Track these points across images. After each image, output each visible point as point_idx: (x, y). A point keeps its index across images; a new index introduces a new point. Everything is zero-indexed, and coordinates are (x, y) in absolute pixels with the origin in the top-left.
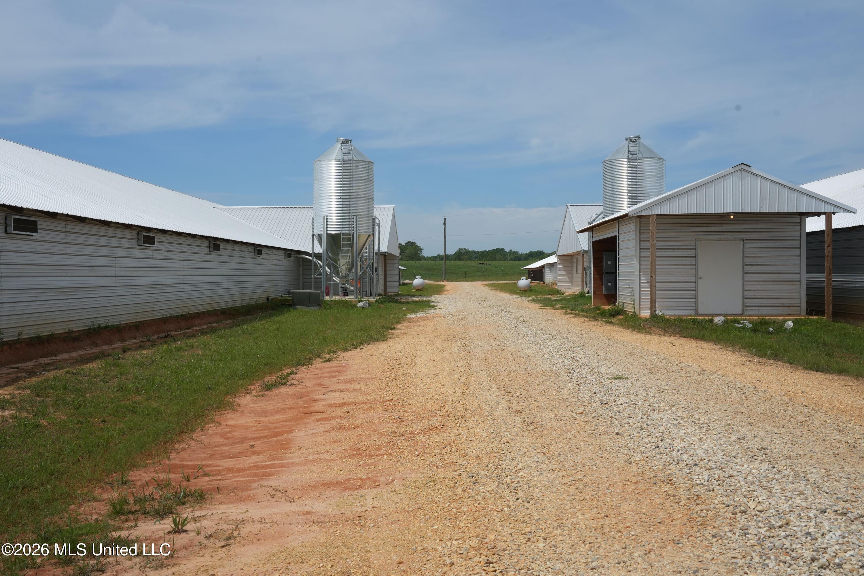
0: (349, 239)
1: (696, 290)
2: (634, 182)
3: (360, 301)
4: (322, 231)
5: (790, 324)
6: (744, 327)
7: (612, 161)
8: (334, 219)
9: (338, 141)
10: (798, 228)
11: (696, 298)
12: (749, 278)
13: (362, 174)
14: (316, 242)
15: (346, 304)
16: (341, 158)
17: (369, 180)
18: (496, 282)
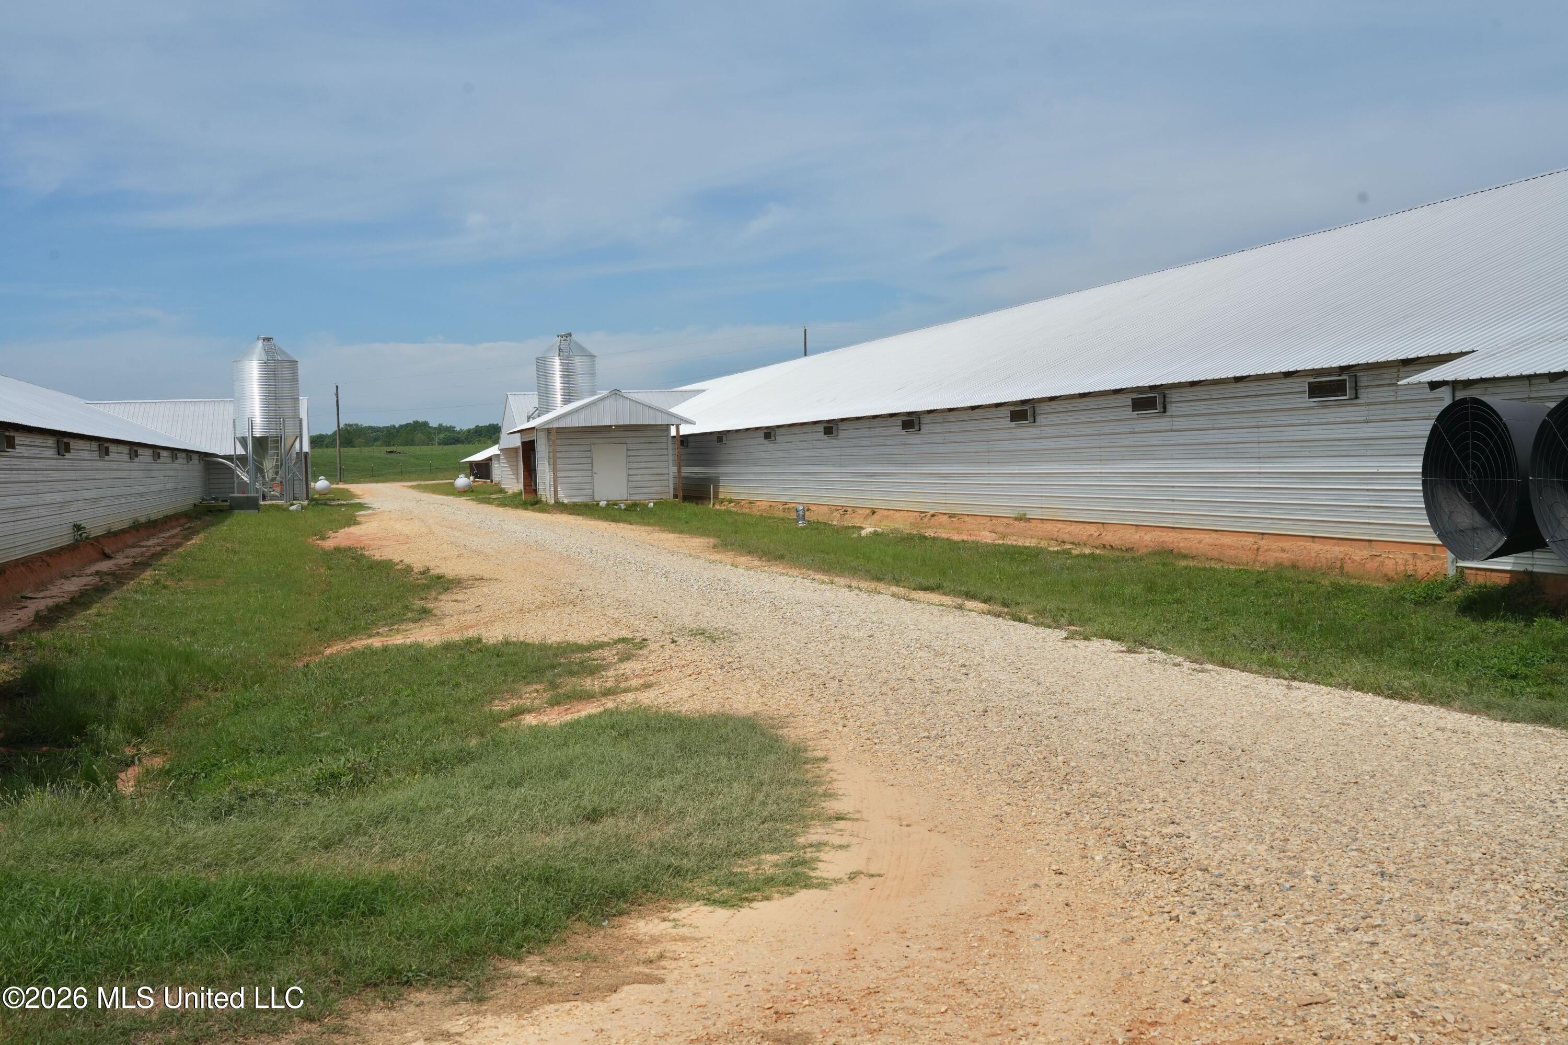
0: (277, 442)
1: (592, 483)
2: (566, 379)
3: (292, 505)
4: (246, 434)
5: (652, 504)
6: (620, 508)
7: (544, 358)
8: (258, 420)
9: (258, 339)
10: (665, 434)
11: (593, 489)
12: (631, 472)
13: (287, 374)
14: (238, 445)
15: (278, 508)
16: (264, 358)
17: (295, 379)
18: (423, 483)
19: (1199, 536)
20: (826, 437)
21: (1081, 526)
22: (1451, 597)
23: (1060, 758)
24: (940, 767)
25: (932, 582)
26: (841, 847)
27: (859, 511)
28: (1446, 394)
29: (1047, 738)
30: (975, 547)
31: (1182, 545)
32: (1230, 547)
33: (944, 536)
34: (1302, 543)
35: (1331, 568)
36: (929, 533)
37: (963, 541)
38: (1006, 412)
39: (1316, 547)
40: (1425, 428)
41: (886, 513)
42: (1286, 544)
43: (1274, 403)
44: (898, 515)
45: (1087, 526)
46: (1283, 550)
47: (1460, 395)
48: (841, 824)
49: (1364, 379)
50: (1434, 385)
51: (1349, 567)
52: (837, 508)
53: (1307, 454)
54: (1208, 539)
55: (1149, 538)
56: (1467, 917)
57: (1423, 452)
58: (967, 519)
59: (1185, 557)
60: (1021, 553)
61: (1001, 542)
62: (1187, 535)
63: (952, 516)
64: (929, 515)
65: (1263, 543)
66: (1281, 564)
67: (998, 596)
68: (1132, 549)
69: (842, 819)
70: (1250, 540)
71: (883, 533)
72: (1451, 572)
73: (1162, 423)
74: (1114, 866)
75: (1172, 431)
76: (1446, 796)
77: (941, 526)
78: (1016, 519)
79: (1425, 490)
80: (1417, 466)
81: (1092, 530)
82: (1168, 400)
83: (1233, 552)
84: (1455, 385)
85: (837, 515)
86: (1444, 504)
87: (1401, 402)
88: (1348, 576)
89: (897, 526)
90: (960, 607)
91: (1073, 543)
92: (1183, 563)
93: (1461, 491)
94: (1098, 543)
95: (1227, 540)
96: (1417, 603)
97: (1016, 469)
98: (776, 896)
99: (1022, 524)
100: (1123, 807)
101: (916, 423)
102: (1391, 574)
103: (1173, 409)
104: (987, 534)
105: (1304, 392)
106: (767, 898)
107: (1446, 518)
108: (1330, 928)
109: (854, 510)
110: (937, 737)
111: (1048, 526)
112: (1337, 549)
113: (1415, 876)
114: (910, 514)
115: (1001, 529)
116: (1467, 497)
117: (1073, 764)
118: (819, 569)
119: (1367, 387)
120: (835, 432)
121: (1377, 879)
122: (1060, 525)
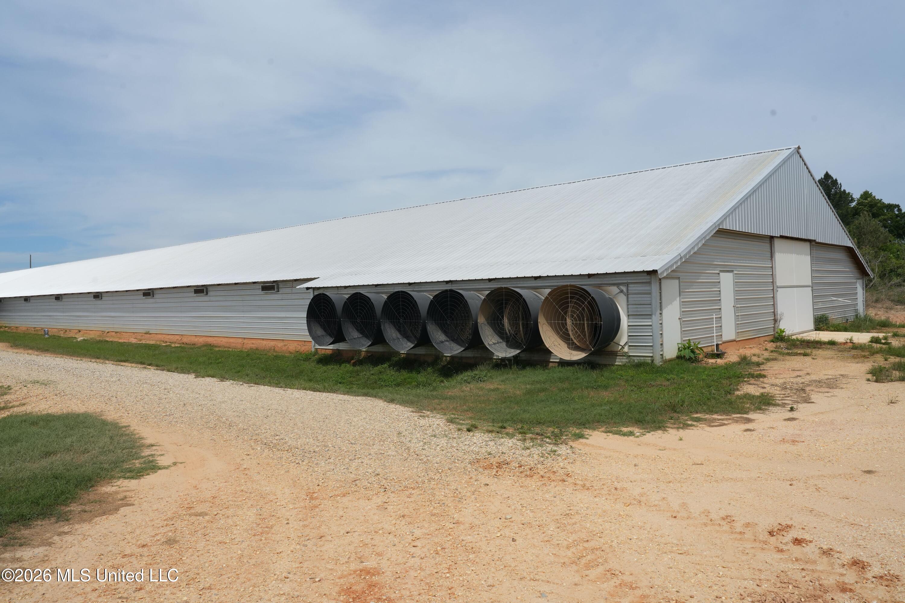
19: (222, 339)
20: (56, 301)
21: (173, 336)
22: (314, 358)
23: (224, 419)
24: (178, 425)
25: (123, 358)
26: (162, 455)
27: (73, 331)
28: (311, 291)
29: (215, 412)
30: (130, 344)
31: (214, 342)
32: (233, 343)
33: (116, 340)
34: (259, 341)
35: (270, 349)
36: (107, 339)
37: (124, 342)
38: (142, 293)
39: (265, 342)
40: (308, 302)
41: (86, 331)
42: (254, 341)
43: (248, 292)
44: (91, 332)
45: (176, 336)
46: (253, 344)
47: (316, 293)
48: (154, 448)
49: (281, 285)
50: (308, 288)
51: (276, 349)
52: (62, 330)
53: (261, 310)
54: (225, 340)
55: (201, 340)
56: (383, 452)
57: (307, 310)
58: (123, 334)
59: (216, 347)
60: (152, 347)
61: (138, 342)
62: (216, 339)
63: (116, 333)
64: (106, 332)
65: (245, 341)
66: (252, 348)
67: (153, 362)
68: (195, 344)
69: (154, 446)
70: (240, 340)
71: (87, 340)
72: (313, 350)
73: (206, 298)
74: (266, 451)
75: (210, 301)
76: (355, 420)
77: (112, 336)
78: (145, 333)
79: (307, 323)
80: (305, 315)
81: (178, 337)
82: (208, 290)
83: (234, 345)
84: (314, 289)
85: (62, 332)
86: (313, 327)
87: (294, 293)
88: (276, 352)
89: (91, 337)
90: (145, 368)
91: (170, 342)
92: (217, 349)
93: (319, 323)
94: (181, 342)
95: (232, 340)
96: (304, 360)
97: (145, 314)
98: (151, 473)
99: (148, 335)
100: (257, 432)
101: (100, 296)
102: (291, 351)
103: (210, 293)
104: (133, 339)
105: (260, 289)
106: (148, 474)
107: (314, 332)
108: (347, 460)
109: (70, 330)
110: (170, 415)
111: (160, 336)
112: (272, 343)
113: (360, 443)
114: (97, 332)
115: (139, 337)
116: (321, 325)
117: (230, 420)
118: (67, 355)
119: (282, 288)
120: (61, 299)
121: (351, 445)
122: (164, 336)
